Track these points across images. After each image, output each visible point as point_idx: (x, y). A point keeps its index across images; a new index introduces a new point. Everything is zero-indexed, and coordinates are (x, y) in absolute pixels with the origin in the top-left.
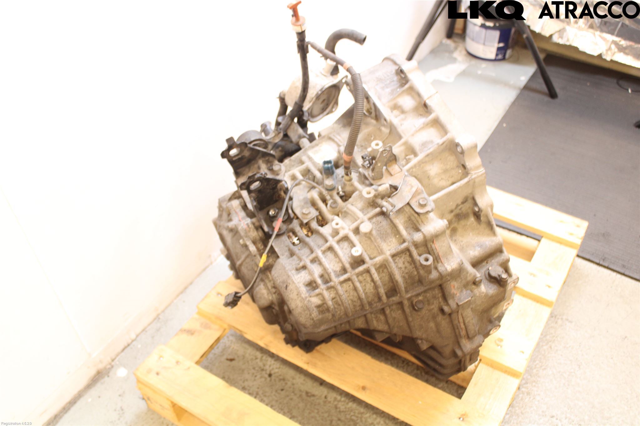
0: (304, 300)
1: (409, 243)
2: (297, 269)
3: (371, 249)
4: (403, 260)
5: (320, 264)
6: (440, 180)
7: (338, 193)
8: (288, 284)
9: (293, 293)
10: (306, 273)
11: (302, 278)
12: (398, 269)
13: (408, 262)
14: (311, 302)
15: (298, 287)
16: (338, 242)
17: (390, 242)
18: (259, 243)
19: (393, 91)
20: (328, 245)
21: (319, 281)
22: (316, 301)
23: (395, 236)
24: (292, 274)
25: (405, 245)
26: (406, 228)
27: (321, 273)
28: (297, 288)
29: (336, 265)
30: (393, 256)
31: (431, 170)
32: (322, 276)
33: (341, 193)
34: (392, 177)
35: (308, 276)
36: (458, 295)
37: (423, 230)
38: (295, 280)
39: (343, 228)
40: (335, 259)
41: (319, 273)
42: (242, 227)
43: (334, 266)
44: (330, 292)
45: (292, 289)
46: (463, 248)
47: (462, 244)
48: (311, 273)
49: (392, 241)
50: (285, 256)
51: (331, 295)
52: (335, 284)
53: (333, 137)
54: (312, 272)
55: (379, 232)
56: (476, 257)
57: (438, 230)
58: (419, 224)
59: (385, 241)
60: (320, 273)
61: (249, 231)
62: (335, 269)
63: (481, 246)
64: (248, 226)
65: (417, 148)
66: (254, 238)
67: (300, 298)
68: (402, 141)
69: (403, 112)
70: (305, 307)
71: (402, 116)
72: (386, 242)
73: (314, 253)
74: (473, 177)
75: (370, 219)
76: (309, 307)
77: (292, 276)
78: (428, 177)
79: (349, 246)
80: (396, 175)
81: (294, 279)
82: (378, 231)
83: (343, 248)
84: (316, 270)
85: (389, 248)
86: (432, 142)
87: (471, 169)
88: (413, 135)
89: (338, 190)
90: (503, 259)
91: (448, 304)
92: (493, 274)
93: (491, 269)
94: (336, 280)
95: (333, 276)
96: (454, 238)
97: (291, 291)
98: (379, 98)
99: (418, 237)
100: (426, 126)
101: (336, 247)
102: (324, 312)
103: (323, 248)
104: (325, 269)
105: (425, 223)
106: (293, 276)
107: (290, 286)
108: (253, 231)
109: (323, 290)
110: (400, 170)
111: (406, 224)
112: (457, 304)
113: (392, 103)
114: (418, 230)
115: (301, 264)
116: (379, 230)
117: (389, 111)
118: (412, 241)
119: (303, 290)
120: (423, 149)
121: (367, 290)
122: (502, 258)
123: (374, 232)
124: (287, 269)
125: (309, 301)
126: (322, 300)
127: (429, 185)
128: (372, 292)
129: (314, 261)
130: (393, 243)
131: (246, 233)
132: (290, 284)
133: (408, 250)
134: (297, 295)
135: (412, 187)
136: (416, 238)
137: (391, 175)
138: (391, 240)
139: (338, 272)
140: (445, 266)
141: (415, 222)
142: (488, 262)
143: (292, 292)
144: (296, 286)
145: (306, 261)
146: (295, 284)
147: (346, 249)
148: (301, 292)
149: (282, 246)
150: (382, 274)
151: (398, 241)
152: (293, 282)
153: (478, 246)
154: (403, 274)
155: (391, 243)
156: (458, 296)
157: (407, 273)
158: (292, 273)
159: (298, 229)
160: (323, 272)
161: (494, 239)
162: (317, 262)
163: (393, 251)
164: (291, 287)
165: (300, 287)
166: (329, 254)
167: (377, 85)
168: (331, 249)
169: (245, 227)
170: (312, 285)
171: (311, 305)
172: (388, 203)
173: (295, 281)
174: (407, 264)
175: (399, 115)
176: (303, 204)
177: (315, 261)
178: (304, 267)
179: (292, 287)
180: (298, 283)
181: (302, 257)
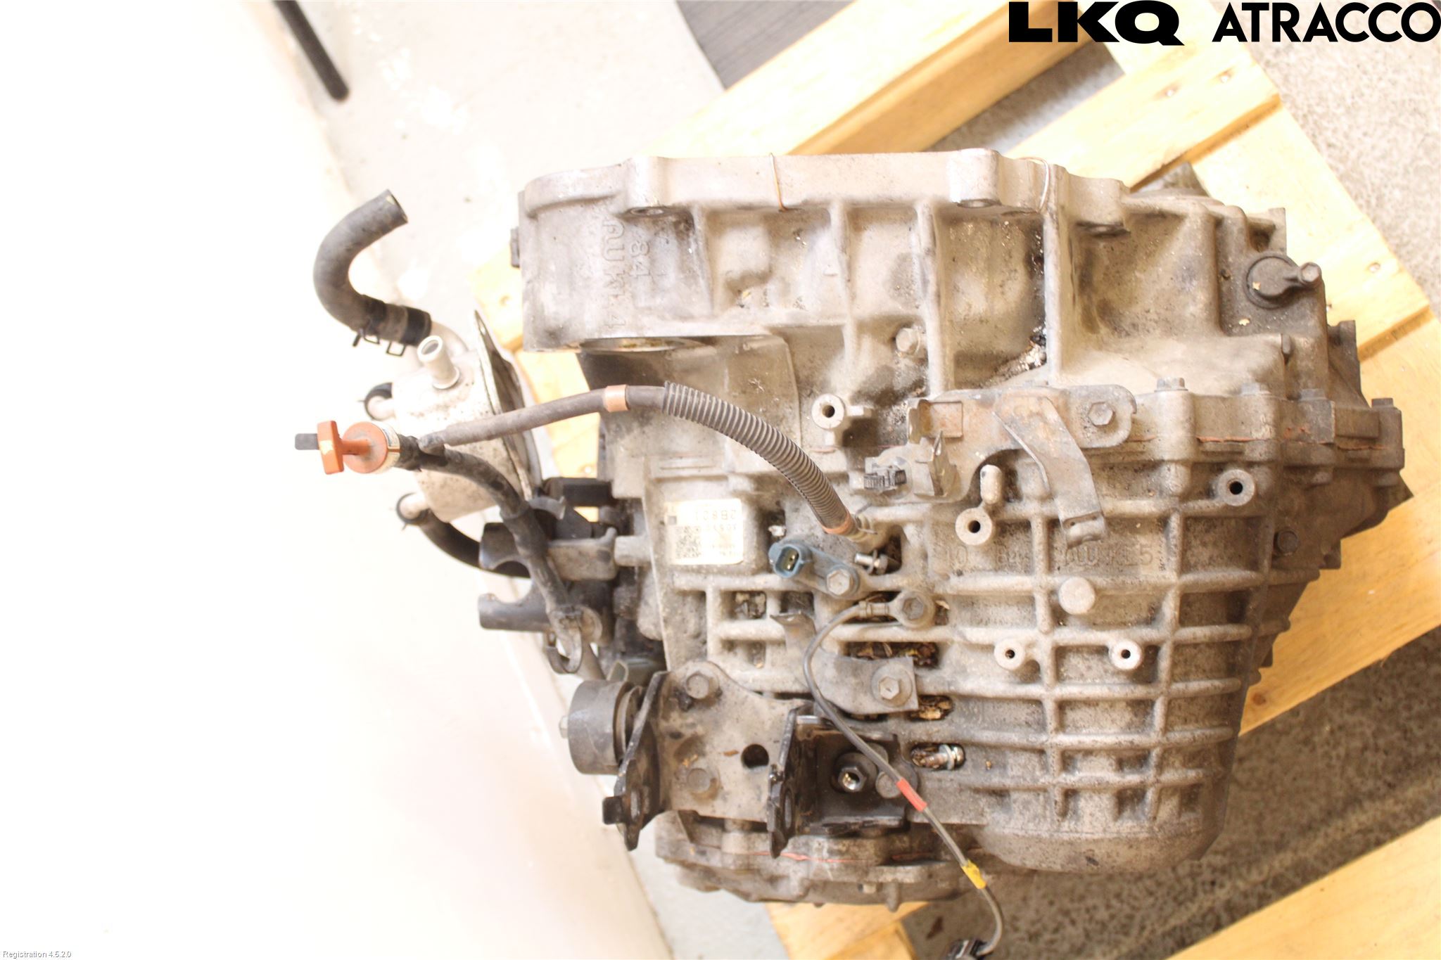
0: (1152, 838)
1: (1178, 511)
2: (1063, 814)
3: (1125, 607)
4: (1198, 542)
5: (1088, 753)
6: (1003, 293)
7: (875, 572)
8: (1090, 854)
9: (1118, 854)
10: (1091, 797)
11: (1098, 814)
12: (1211, 567)
13: (1207, 531)
14: (1165, 823)
15: (1115, 835)
16: (1059, 677)
17: (1142, 554)
18: (893, 842)
19: (684, 268)
20: (1049, 707)
21: (1132, 778)
22: (1168, 808)
23: (1134, 531)
24: (1071, 831)
25: (1175, 522)
26: (1130, 492)
27: (1113, 762)
28: (1118, 840)
29: (1115, 715)
30: (1185, 567)
31: (970, 306)
32: (1121, 764)
33: (876, 563)
34: (966, 439)
35: (1100, 798)
36: (1306, 427)
37: (1166, 457)
38: (1092, 833)
39: (1030, 645)
40: (1098, 708)
41: (1110, 768)
42: (832, 870)
43: (1113, 721)
44: (1168, 765)
45: (1108, 853)
46: (1167, 321)
47: (1156, 317)
48: (1098, 788)
49: (1142, 546)
50: (987, 809)
51: (1177, 764)
52: (1164, 745)
53: (666, 474)
54: (1099, 784)
55: (1102, 566)
56: (1211, 304)
57: (1187, 417)
58: (1142, 453)
59: (1133, 565)
60: (1111, 765)
61: (856, 857)
62: (1123, 724)
63: (1190, 274)
64: (840, 853)
65: (896, 307)
66: (879, 853)
67: (1142, 846)
68: (849, 334)
69: (763, 278)
70: (1168, 842)
71: (772, 287)
72: (1137, 564)
73: (1049, 752)
74: (1052, 205)
75: (1051, 567)
76: (1173, 831)
77: (1077, 835)
78: (981, 321)
79: (1086, 656)
80: (966, 427)
81: (1089, 836)
82: (1097, 565)
83: (1082, 675)
84: (1101, 772)
85: (1156, 564)
86: (904, 259)
87: (1032, 200)
88: (853, 297)
89: (866, 567)
90: (1240, 231)
91: (1315, 468)
92: (1276, 290)
93: (1260, 287)
94: (1151, 737)
95: (1138, 739)
96: (1126, 324)
97: (1109, 856)
98: (686, 318)
99: (1173, 479)
100: (848, 247)
101: (1070, 690)
102: (1193, 796)
103: (1052, 723)
104: (1110, 751)
105: (1148, 436)
106: (1077, 832)
107: (1097, 851)
108: (859, 846)
109: (1158, 781)
110: (959, 406)
111: (1118, 485)
112: (1328, 445)
113: (721, 293)
114: (1154, 466)
115: (1057, 796)
116: (1095, 562)
117: (736, 310)
118: (1177, 499)
119: (1127, 826)
120: (909, 294)
121: (1207, 667)
122: (1235, 229)
123: (1101, 581)
124: (1045, 835)
125: (1161, 827)
126: (1173, 794)
127: (996, 327)
128: (1215, 654)
129: (1068, 761)
130: (1151, 546)
131: (855, 868)
132: (1093, 851)
133: (1189, 522)
134: (1131, 847)
135: (1040, 415)
136: (1176, 486)
137: (960, 439)
138: (1138, 547)
139: (1134, 719)
140: (1257, 439)
141: (1128, 459)
142: (1227, 276)
143: (1114, 855)
144: (1110, 840)
145: (1059, 783)
146: (1102, 840)
147: (1089, 668)
148: (1133, 835)
149: (952, 800)
150: (1193, 608)
151: (1151, 531)
152: (1096, 841)
153: (1184, 280)
154: (1225, 558)
155: (1146, 552)
156: (1311, 429)
157: (1226, 547)
158: (1067, 832)
159: (919, 732)
160: (1114, 757)
161: (1187, 226)
162: (1079, 756)
163: (1174, 561)
164: (1099, 853)
165: (1118, 832)
166: (1071, 715)
167: (634, 297)
168: (1063, 706)
169: (836, 862)
170: (1126, 799)
171: (1172, 825)
172: (1080, 522)
173: (1096, 837)
174: (1209, 538)
175: (765, 294)
176: (853, 681)
177: (1071, 758)
178: (1070, 794)
179: (1103, 851)
180: (1105, 831)
181: (1039, 784)
